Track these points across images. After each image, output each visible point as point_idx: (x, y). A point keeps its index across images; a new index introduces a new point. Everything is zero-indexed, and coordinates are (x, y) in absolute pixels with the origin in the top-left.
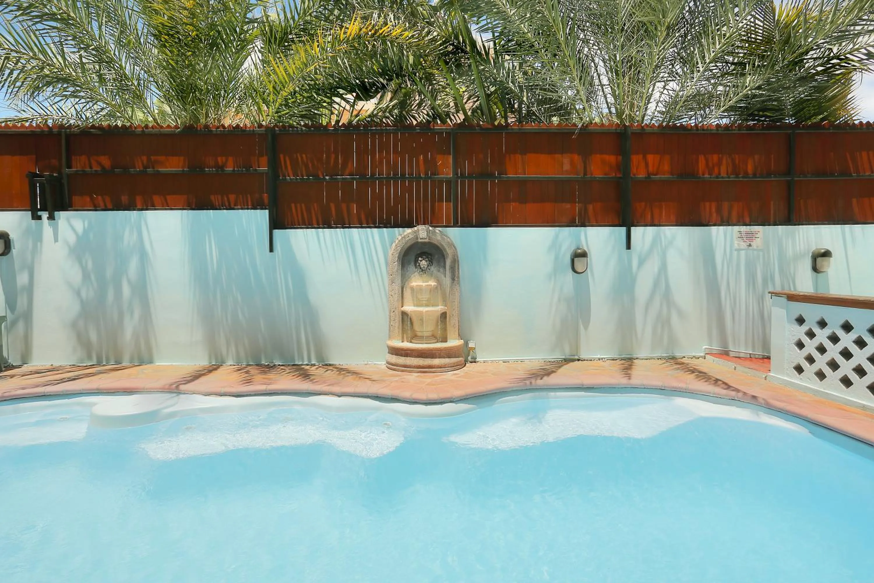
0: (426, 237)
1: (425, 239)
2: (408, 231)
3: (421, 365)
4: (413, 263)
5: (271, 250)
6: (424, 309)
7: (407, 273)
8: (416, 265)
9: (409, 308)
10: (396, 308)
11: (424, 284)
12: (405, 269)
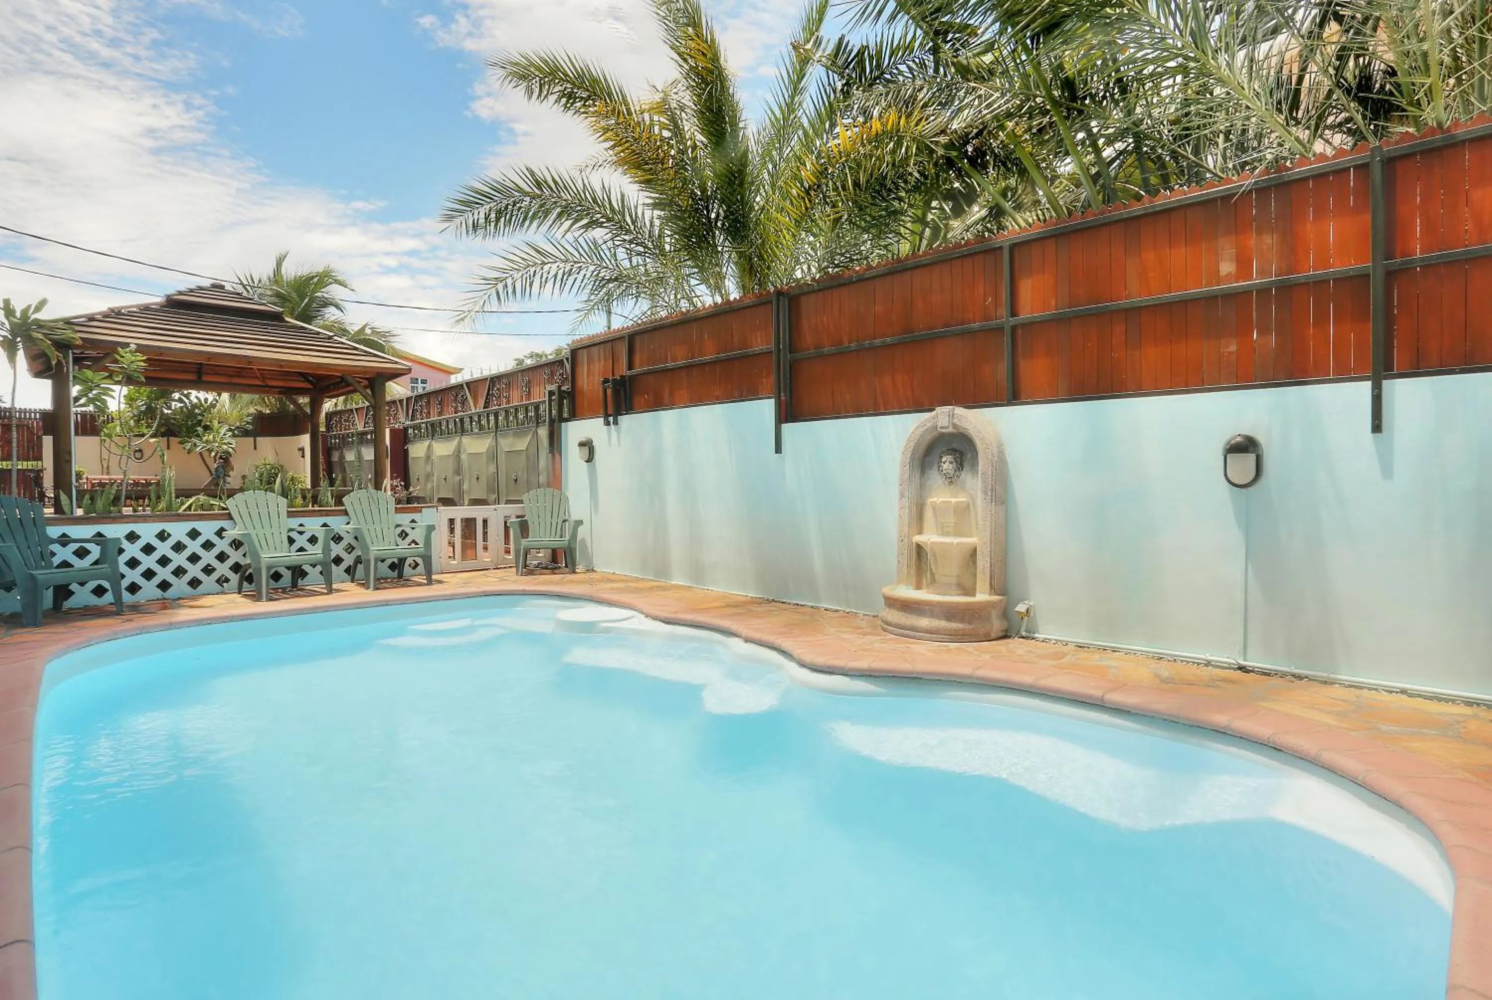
0: (947, 425)
1: (947, 428)
2: (927, 415)
3: (903, 624)
4: (936, 467)
5: (778, 450)
6: (948, 540)
7: (929, 483)
8: (939, 470)
9: (929, 538)
10: (905, 536)
11: (953, 500)
12: (926, 476)
